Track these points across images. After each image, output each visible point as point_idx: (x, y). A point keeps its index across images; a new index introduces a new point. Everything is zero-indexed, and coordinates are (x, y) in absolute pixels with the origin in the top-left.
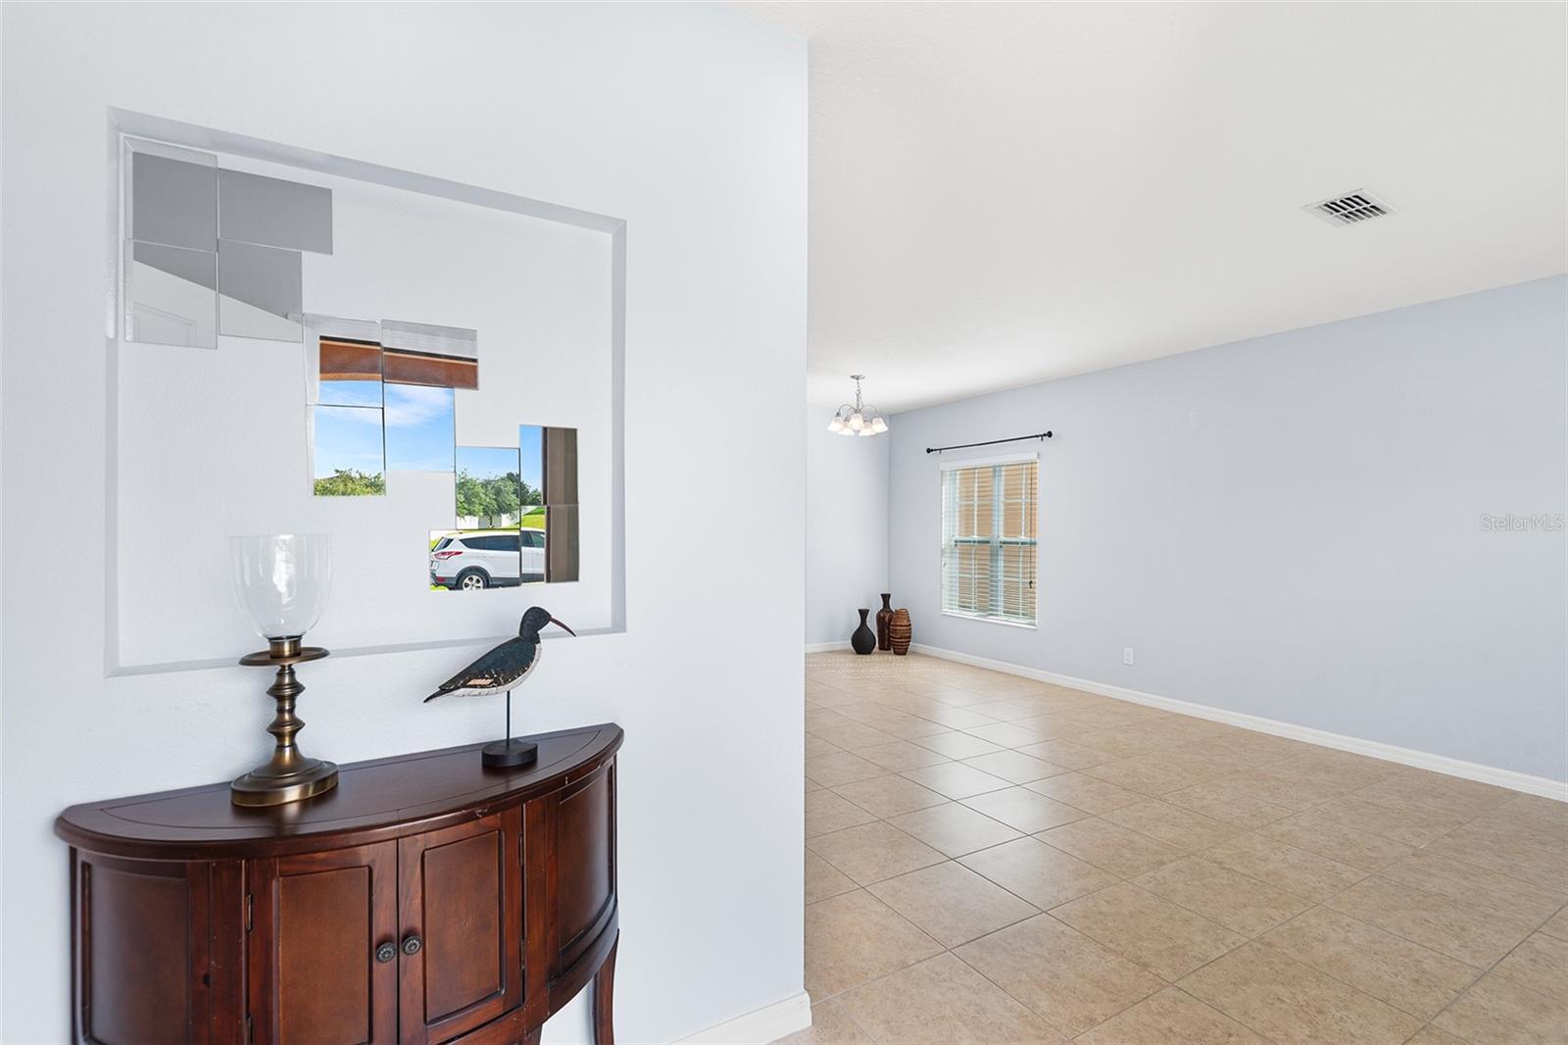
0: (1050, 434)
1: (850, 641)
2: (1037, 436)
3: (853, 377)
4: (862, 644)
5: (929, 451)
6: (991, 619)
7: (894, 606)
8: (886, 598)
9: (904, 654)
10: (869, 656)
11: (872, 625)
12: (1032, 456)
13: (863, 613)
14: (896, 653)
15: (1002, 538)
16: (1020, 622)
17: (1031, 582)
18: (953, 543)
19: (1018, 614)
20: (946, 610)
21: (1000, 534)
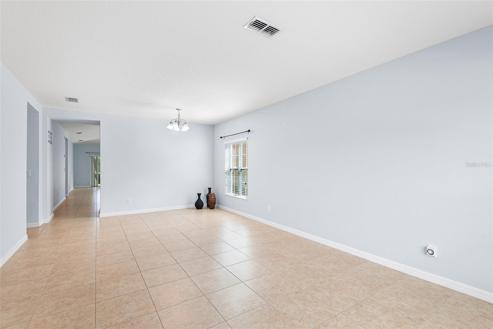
0: (249, 131)
1: (194, 205)
2: (246, 132)
3: (177, 109)
4: (199, 205)
5: (221, 138)
6: (238, 196)
7: (212, 192)
8: (210, 189)
9: (213, 209)
10: (200, 210)
11: (203, 199)
12: (245, 139)
13: (199, 195)
14: (210, 209)
15: (242, 168)
16: (244, 197)
17: (246, 183)
18: (229, 170)
19: (245, 194)
20: (227, 194)
21: (241, 167)
